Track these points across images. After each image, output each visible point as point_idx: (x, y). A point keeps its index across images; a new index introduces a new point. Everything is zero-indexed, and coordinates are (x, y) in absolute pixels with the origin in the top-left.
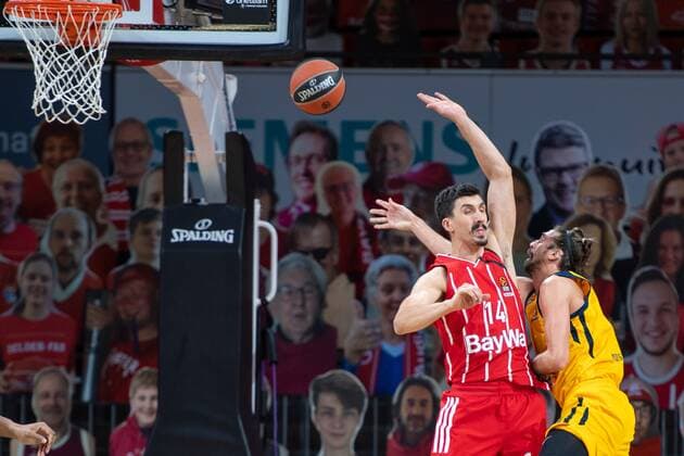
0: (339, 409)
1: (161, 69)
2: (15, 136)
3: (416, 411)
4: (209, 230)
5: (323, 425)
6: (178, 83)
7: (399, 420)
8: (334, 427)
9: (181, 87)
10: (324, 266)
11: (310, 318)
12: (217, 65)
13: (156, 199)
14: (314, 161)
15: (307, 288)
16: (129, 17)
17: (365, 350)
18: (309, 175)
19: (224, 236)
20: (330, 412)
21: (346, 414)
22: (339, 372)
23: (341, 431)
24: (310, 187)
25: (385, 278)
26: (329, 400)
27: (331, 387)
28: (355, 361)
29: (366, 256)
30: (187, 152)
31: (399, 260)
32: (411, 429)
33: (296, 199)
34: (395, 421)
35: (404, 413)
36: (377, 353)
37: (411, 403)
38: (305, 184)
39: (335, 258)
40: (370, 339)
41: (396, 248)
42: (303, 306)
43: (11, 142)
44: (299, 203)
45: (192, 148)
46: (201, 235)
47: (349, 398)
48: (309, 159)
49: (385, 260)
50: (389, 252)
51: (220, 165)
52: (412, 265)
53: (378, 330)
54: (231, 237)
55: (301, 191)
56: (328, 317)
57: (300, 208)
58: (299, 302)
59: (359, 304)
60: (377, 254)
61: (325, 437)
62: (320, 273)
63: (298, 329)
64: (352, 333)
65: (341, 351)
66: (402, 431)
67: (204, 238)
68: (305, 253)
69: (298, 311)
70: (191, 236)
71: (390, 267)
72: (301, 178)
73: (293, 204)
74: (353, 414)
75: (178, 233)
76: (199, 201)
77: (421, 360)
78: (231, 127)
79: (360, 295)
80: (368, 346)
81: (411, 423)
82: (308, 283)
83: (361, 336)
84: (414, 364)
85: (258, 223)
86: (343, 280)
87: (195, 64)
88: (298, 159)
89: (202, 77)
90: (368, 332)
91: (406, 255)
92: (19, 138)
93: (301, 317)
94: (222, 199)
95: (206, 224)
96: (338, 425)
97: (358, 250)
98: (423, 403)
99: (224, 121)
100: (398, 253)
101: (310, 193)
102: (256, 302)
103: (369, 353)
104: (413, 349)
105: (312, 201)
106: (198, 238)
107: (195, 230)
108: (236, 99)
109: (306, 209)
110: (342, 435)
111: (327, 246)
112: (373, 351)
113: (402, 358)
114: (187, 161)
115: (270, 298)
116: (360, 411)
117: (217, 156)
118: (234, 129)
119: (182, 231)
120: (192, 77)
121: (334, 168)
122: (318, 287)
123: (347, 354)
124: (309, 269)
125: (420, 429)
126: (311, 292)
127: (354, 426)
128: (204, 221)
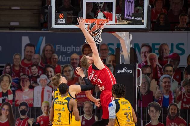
0: (155, 111)
1: (116, 34)
2: (77, 48)
3: (173, 111)
4: (126, 70)
5: (151, 114)
6: (119, 37)
8: (154, 115)
9: (120, 37)
10: (150, 77)
11: (147, 89)
12: (128, 33)
13: (110, 62)
14: (146, 53)
15: (146, 83)
16: (110, 22)
18: (145, 56)
19: (130, 71)
20: (153, 111)
21: (157, 112)
22: (155, 102)
24: (146, 59)
25: (164, 80)
26: (152, 109)
27: (153, 106)
28: (157, 99)
29: (159, 75)
30: (121, 52)
31: (168, 76)
32: (172, 116)
33: (142, 61)
34: (168, 114)
35: (170, 112)
36: (163, 97)
37: (172, 109)
38: (144, 58)
39: (152, 75)
40: (161, 94)
42: (145, 86)
43: (76, 49)
44: (143, 63)
45: (122, 51)
46: (124, 71)
48: (145, 53)
49: (164, 76)
50: (165, 74)
51: (128, 55)
53: (163, 92)
54: (131, 71)
55: (143, 60)
56: (151, 89)
57: (143, 64)
58: (144, 86)
59: (158, 85)
60: (162, 75)
63: (144, 92)
64: (157, 93)
66: (170, 116)
68: (145, 74)
69: (144, 88)
70: (122, 71)
71: (165, 78)
72: (143, 57)
73: (142, 63)
75: (119, 71)
76: (124, 63)
77: (173, 99)
78: (131, 46)
80: (160, 96)
81: (172, 114)
82: (146, 81)
85: (137, 68)
86: (154, 80)
87: (123, 32)
88: (143, 52)
89: (125, 35)
90: (160, 92)
91: (169, 74)
92: (78, 48)
93: (145, 89)
94: (129, 63)
95: (126, 68)
97: (157, 73)
98: (175, 109)
99: (130, 45)
101: (146, 60)
102: (137, 86)
103: (161, 98)
104: (171, 97)
105: (146, 62)
107: (123, 70)
108: (132, 39)
109: (145, 64)
110: (156, 117)
111: (150, 73)
113: (168, 99)
114: (121, 54)
115: (140, 85)
116: (160, 112)
117: (128, 53)
118: (132, 47)
119: (120, 70)
120: (123, 35)
121: (151, 55)
122: (148, 82)
123: (155, 98)
124: (146, 78)
125: (174, 116)
128: (125, 68)
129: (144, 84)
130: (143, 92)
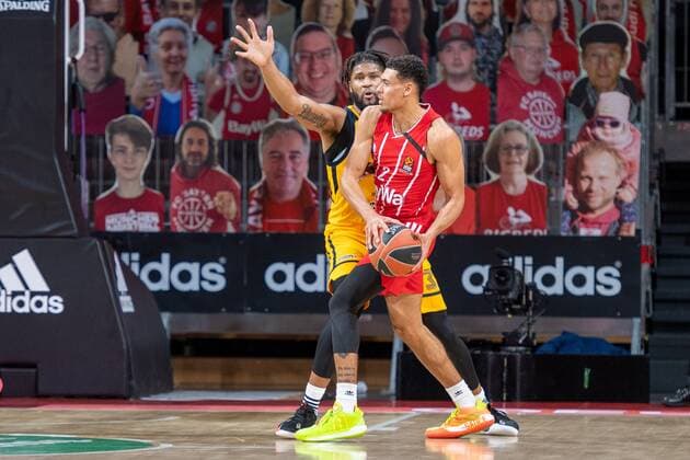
0: (130, 147)
3: (194, 148)
5: (117, 161)
7: (181, 155)
8: (126, 162)
10: (113, 27)
11: (102, 71)
15: (100, 46)
17: (148, 98)
19: (41, 6)
20: (123, 150)
21: (137, 151)
22: (131, 116)
23: (132, 166)
25: (164, 38)
26: (122, 140)
27: (124, 129)
28: (140, 106)
29: (147, 19)
31: (176, 22)
32: (190, 163)
34: (177, 157)
35: (185, 151)
36: (158, 99)
37: (191, 142)
39: (121, 20)
40: (153, 88)
41: (172, 12)
42: (97, 61)
46: (22, 5)
47: (138, 138)
49: (164, 22)
50: (167, 16)
52: (185, 25)
53: (159, 81)
54: (47, 6)
56: (118, 70)
58: (93, 58)
59: (142, 57)
60: (156, 18)
61: (119, 171)
62: (111, 33)
63: (94, 81)
64: (138, 83)
65: (128, 98)
66: (183, 166)
67: (24, 8)
68: (97, 16)
69: (93, 65)
70: (14, 6)
71: (168, 28)
74: (142, 152)
75: (3, 4)
77: (195, 105)
79: (142, 52)
80: (150, 95)
81: (191, 158)
82: (100, 42)
83: (145, 86)
84: (190, 108)
86: (128, 38)
90: (151, 82)
91: (181, 17)
93: (96, 70)
96: (129, 160)
97: (139, 13)
98: (200, 142)
100: (174, 16)
102: (68, 60)
103: (152, 100)
104: (189, 96)
106: (19, 8)
107: (17, 1)
110: (134, 169)
111: (116, 11)
112: (155, 98)
113: (179, 104)
115: (78, 57)
116: (148, 150)
119: (5, 3)
122: (109, 44)
123: (133, 100)
124: (101, 30)
125: (198, 164)
126: (102, 49)
127: (143, 161)
129: (93, 51)
130: (90, 81)
